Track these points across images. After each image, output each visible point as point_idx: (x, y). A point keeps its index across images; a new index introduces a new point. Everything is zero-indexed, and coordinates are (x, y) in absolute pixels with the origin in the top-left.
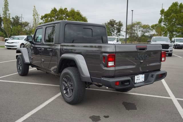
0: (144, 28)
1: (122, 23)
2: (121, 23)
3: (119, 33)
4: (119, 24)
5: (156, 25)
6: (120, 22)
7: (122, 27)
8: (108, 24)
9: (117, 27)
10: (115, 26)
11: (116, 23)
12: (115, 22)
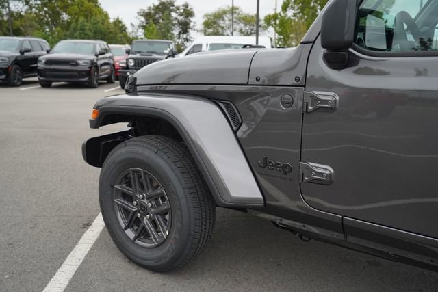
0: (245, 25)
1: (192, 8)
2: (189, 7)
3: (185, 36)
4: (185, 10)
5: (275, 17)
6: (186, 6)
7: (191, 19)
8: (153, 9)
9: (181, 18)
10: (174, 15)
11: (178, 8)
12: (173, 6)
